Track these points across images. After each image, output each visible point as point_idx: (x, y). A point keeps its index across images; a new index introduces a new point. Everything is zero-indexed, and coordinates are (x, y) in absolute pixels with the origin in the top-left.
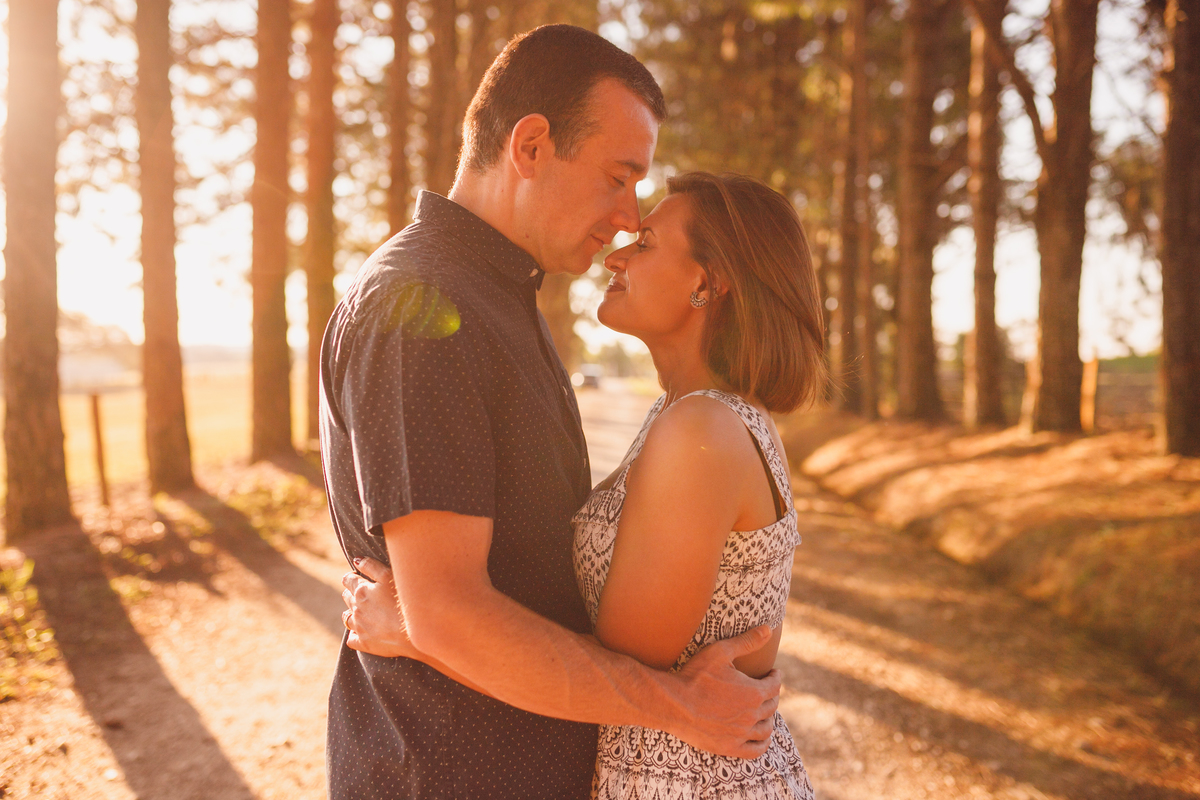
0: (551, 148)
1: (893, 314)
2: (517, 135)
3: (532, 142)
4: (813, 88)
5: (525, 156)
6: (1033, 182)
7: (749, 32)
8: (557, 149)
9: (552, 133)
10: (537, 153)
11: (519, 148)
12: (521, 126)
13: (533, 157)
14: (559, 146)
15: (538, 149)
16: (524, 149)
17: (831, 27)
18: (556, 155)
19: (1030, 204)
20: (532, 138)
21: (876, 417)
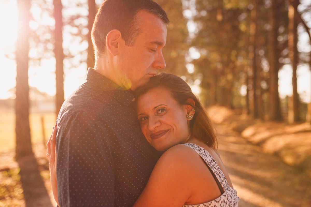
0: (123, 42)
1: (268, 90)
2: (108, 39)
3: (115, 41)
4: (243, 27)
5: (113, 47)
6: (308, 53)
7: (225, 12)
8: (126, 42)
9: (123, 36)
10: (118, 45)
11: (110, 44)
12: (109, 35)
13: (117, 47)
14: (126, 41)
15: (118, 43)
16: (112, 44)
17: (248, 11)
18: (126, 44)
19: (307, 59)
20: (115, 40)
21: (263, 120)
